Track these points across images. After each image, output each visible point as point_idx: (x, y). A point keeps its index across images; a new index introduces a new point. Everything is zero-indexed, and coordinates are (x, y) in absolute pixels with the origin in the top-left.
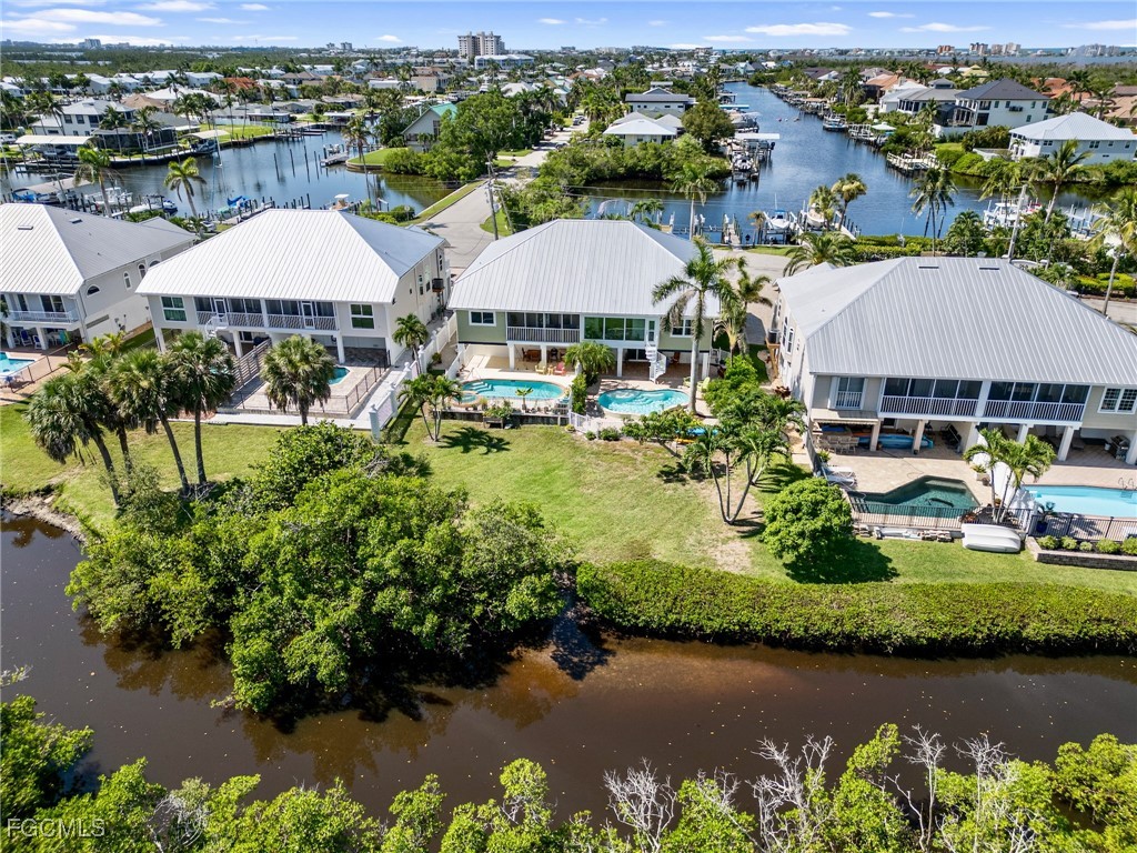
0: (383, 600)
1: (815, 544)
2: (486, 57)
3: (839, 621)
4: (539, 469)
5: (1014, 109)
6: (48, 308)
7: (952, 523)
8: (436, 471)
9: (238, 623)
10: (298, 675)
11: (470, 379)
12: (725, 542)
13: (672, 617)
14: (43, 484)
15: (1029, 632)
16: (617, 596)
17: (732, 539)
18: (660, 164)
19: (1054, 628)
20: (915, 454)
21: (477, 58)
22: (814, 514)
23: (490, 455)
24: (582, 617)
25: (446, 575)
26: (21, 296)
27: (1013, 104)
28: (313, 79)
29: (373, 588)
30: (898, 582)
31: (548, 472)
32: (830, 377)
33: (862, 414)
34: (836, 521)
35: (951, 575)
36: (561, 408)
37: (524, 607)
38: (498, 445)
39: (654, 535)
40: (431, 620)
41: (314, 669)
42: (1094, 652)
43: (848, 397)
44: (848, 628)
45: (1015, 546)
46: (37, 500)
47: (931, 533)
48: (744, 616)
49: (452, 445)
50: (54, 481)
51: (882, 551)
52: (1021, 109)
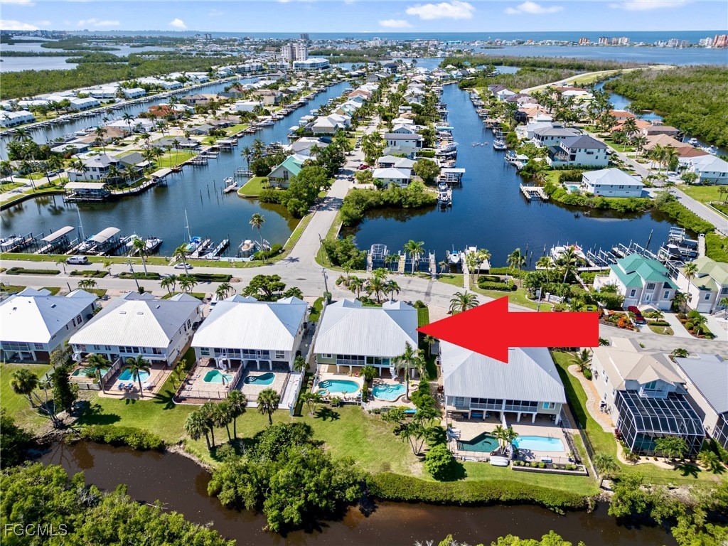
0: (310, 496)
1: (440, 469)
2: (300, 62)
3: (446, 496)
4: (351, 429)
5: (589, 153)
6: (155, 352)
7: (487, 455)
8: (315, 430)
9: (267, 503)
10: (287, 520)
11: (322, 380)
12: (414, 463)
13: (396, 495)
14: (179, 440)
15: (502, 498)
16: (379, 488)
17: (416, 462)
18: (401, 200)
19: (509, 497)
20: (483, 421)
21: (294, 62)
22: (440, 459)
23: (333, 422)
24: (368, 494)
25: (327, 486)
26: (144, 348)
27: (588, 150)
28: (202, 99)
29: (307, 493)
30: (466, 480)
31: (355, 430)
32: (452, 397)
33: (464, 408)
34: (446, 462)
35: (483, 476)
36: (358, 399)
37: (352, 497)
38: (335, 416)
39: (391, 460)
40: (324, 502)
41: (292, 519)
42: (521, 504)
43: (459, 402)
44: (448, 498)
45: (506, 464)
46: (178, 446)
47: (481, 459)
48: (418, 494)
49: (319, 417)
50: (182, 438)
51: (464, 467)
52: (592, 153)
